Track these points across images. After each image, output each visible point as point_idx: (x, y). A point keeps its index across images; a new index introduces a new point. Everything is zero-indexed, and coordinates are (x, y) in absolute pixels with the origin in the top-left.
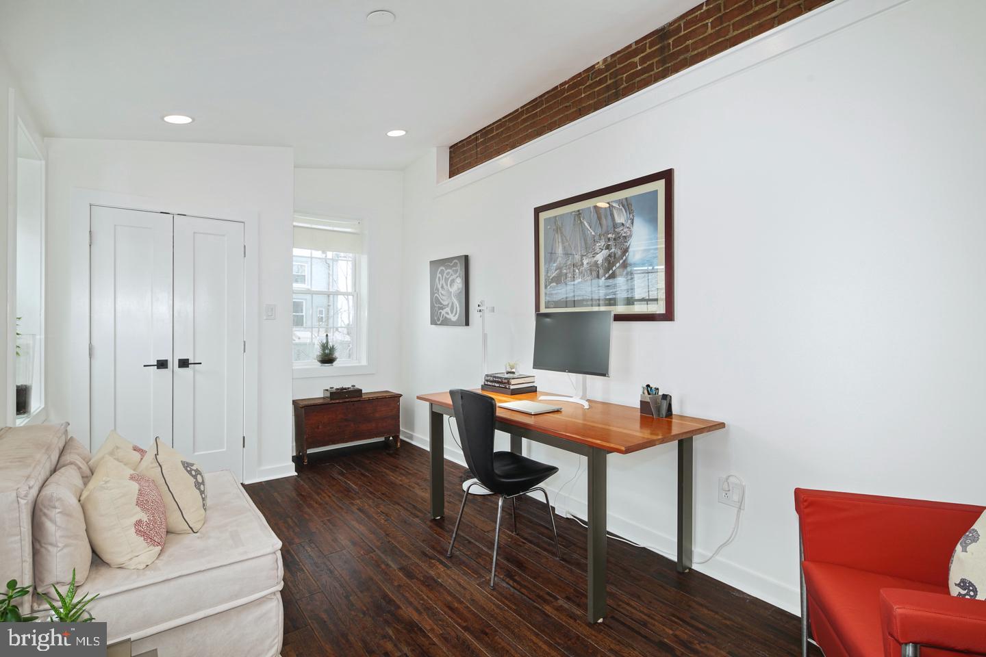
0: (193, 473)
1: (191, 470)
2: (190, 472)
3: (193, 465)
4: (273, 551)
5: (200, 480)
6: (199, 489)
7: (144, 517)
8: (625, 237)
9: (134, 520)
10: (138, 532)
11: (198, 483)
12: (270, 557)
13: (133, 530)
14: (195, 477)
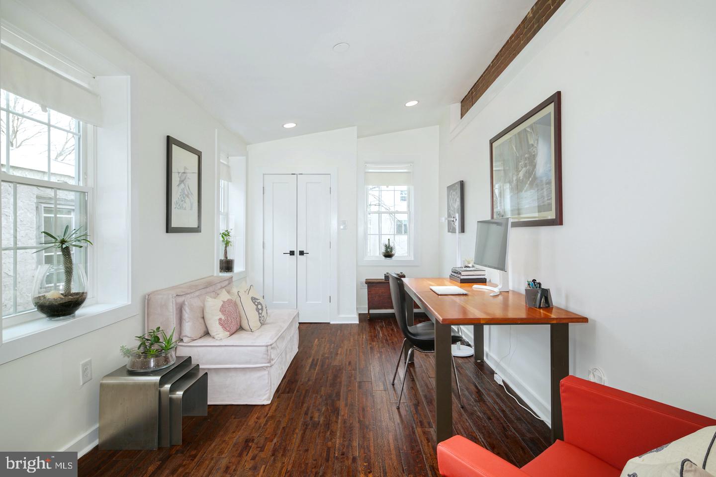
0: (256, 304)
1: (255, 302)
2: (254, 303)
3: (257, 299)
4: (266, 345)
5: (260, 307)
6: (258, 312)
7: (223, 318)
8: (534, 155)
9: (218, 317)
10: (220, 323)
11: (258, 309)
12: (264, 348)
13: (218, 322)
14: (257, 305)
